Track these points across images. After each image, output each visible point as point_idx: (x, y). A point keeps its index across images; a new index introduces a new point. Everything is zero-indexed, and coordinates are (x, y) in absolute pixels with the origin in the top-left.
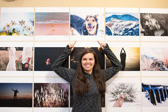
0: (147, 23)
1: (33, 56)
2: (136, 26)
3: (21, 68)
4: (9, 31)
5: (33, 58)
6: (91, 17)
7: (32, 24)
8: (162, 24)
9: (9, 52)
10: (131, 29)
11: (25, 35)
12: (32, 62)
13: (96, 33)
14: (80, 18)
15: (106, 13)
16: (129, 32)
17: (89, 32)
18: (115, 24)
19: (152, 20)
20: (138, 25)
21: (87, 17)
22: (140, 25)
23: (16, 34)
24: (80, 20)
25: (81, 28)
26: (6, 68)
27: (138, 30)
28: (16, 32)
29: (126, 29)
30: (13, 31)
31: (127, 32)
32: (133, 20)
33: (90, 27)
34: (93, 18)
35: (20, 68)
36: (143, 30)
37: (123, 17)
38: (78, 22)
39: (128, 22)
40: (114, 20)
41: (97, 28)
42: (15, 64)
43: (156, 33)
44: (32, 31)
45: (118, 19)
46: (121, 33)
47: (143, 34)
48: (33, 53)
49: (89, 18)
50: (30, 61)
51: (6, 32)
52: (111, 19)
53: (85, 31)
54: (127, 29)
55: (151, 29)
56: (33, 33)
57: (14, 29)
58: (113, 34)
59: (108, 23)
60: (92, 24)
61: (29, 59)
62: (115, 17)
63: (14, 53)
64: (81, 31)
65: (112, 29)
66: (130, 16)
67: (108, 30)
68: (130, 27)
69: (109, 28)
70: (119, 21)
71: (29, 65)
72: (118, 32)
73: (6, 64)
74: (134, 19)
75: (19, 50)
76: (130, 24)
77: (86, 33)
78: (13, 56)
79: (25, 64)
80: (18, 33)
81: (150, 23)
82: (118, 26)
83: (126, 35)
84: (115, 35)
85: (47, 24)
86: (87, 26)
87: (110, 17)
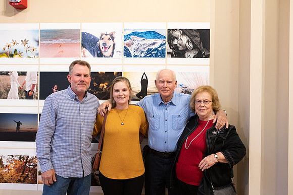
2: (161, 45)
4: (9, 52)
6: (106, 35)
7: (37, 43)
8: (195, 42)
9: (11, 77)
10: (156, 49)
11: (28, 57)
14: (93, 36)
15: (125, 30)
16: (153, 53)
18: (136, 43)
19: (182, 38)
20: (165, 44)
21: (102, 35)
23: (18, 55)
24: (93, 39)
25: (94, 49)
27: (164, 50)
28: (18, 53)
29: (148, 49)
30: (15, 52)
31: (150, 53)
32: (158, 38)
34: (109, 37)
35: (24, 96)
37: (145, 34)
38: (91, 41)
39: (152, 41)
40: (135, 39)
42: (17, 92)
43: (187, 54)
44: (37, 52)
45: (140, 36)
46: (143, 55)
48: (38, 79)
49: (104, 36)
50: (35, 88)
51: (6, 53)
52: (131, 37)
53: (99, 52)
54: (151, 50)
55: (181, 48)
56: (38, 54)
57: (16, 50)
58: (133, 56)
59: (127, 41)
60: (107, 44)
61: (34, 85)
62: (136, 34)
63: (16, 78)
64: (94, 52)
65: (131, 50)
66: (154, 33)
67: (127, 51)
68: (154, 47)
69: (128, 48)
70: (140, 39)
72: (138, 53)
73: (7, 91)
74: (159, 36)
75: (22, 75)
76: (154, 43)
77: (100, 55)
78: (15, 82)
79: (29, 91)
80: (20, 55)
81: (180, 42)
82: (139, 45)
83: (149, 57)
84: (135, 56)
85: (54, 44)
86: (101, 46)
87: (130, 35)
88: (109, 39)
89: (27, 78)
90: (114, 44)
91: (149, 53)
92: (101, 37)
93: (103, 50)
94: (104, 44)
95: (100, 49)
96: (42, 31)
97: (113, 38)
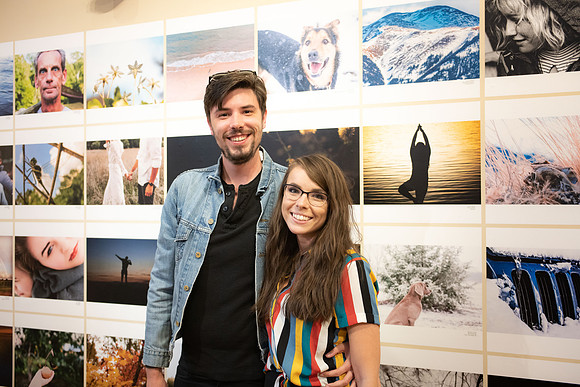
0: (510, 29)
1: (163, 161)
2: (467, 44)
3: (137, 198)
4: (106, 96)
5: (162, 168)
6: (317, 30)
7: (159, 68)
9: (109, 152)
10: (452, 57)
11: (143, 103)
12: (161, 179)
13: (333, 83)
14: (286, 37)
15: (365, 12)
16: (442, 68)
17: (313, 81)
18: (394, 44)
19: (530, 16)
20: (476, 39)
22: (484, 39)
23: (122, 101)
24: (285, 44)
25: (288, 70)
26: (102, 198)
27: (476, 56)
28: (122, 95)
29: (430, 58)
30: (115, 94)
31: (435, 69)
32: (457, 24)
33: (316, 64)
36: (496, 56)
37: (421, 16)
38: (281, 51)
39: (439, 33)
40: (392, 33)
41: (336, 65)
42: (121, 187)
43: (546, 63)
44: (160, 91)
45: (405, 25)
46: (415, 76)
47: (494, 71)
48: (163, 155)
49: (311, 35)
50: (158, 176)
51: (100, 99)
52: (381, 29)
53: (300, 78)
54: (437, 59)
55: (526, 47)
56: (161, 95)
57: (118, 89)
58: (386, 81)
59: (372, 42)
60: (320, 54)
61: (155, 171)
62: (396, 19)
63: (120, 155)
64: (288, 78)
65: (383, 64)
66: (446, 10)
67: (370, 70)
68: (445, 51)
69: (374, 60)
70: (406, 32)
71: (155, 187)
72: (401, 73)
73: (103, 186)
74: (461, 18)
75: (131, 147)
76: (446, 40)
77: (303, 85)
78: (117, 165)
79: (146, 185)
80: (127, 100)
81: (524, 27)
82: (405, 49)
83: (432, 79)
84: (394, 82)
85: (197, 67)
86: (306, 62)
87: (378, 24)
88: (325, 42)
89: (140, 154)
90: (337, 54)
91: (433, 70)
92: (303, 39)
93: (309, 72)
94: (313, 55)
95: (302, 69)
96: (170, 38)
97: (334, 38)
